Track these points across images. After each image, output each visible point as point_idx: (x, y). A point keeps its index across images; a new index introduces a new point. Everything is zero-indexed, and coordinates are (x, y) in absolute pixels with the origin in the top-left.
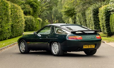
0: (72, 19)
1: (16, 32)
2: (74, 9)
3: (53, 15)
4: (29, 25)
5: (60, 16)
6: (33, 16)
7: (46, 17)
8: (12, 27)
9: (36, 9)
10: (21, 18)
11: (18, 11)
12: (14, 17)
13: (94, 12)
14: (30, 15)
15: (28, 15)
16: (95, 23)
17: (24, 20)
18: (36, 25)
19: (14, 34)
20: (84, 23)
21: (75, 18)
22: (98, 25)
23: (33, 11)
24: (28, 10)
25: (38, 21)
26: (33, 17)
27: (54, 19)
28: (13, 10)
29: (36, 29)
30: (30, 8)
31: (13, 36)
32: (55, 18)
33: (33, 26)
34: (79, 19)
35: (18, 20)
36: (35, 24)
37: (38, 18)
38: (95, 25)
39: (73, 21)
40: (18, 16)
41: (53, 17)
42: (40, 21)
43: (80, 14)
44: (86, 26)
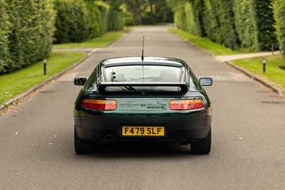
1: (25, 52)
4: (70, 24)
8: (12, 38)
10: (41, 10)
12: (19, 7)
17: (53, 14)
18: (93, 23)
21: (202, 4)
25: (98, 11)
27: (144, 2)
29: (91, 35)
31: (14, 65)
33: (82, 27)
35: (33, 17)
36: (87, 21)
38: (260, 31)
39: (197, 14)
42: (105, 9)
44: (232, 31)
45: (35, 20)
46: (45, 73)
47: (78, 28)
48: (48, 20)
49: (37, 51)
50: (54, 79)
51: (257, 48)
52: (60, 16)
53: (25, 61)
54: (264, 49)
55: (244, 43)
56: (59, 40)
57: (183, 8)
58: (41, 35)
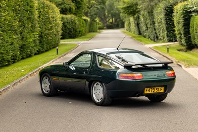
0: (134, 19)
1: (47, 43)
2: (136, 4)
3: (106, 11)
4: (69, 29)
5: (117, 12)
6: (75, 14)
7: (95, 14)
8: (41, 36)
9: (80, 4)
10: (55, 22)
11: (50, 11)
12: (44, 20)
13: (167, 10)
14: (71, 14)
15: (68, 14)
16: (167, 28)
17: (61, 23)
18: (81, 28)
19: (43, 48)
20: (152, 26)
21: (139, 17)
22: (172, 30)
23: (76, 7)
24: (67, 6)
25: (84, 22)
26: (75, 17)
27: (108, 16)
28: (42, 10)
29: (80, 35)
30: (72, 3)
31: (42, 50)
32: (110, 15)
33: (76, 30)
34: (144, 20)
35: (51, 26)
36: (78, 27)
37: (84, 16)
38: (168, 31)
39: (136, 23)
40: (51, 19)
41: (107, 14)
42: (87, 21)
43: (146, 13)
44: (154, 31)
45: (52, 27)
46: (57, 54)
47: (74, 31)
48: (58, 27)
49: (53, 43)
50: (62, 56)
51: (166, 41)
52: (64, 25)
53: (47, 48)
54: (170, 41)
55: (160, 38)
56: (64, 37)
57: (129, 20)
58: (55, 34)
